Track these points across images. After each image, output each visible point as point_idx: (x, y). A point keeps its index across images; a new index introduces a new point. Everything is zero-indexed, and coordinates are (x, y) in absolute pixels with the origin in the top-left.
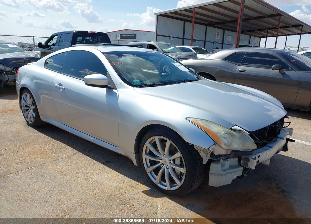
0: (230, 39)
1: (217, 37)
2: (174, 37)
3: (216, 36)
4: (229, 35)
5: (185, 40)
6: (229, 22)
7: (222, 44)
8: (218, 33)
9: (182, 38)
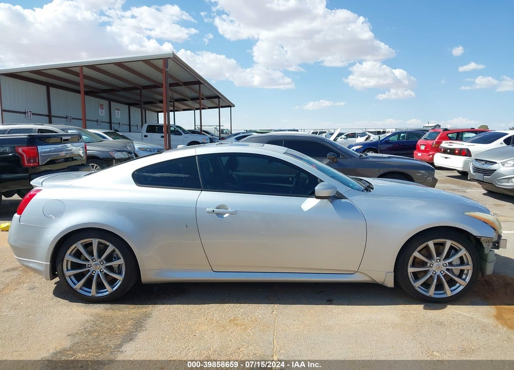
0: (120, 114)
1: (102, 113)
2: (33, 114)
3: (100, 111)
4: (117, 109)
5: (52, 118)
6: (124, 89)
7: (109, 124)
8: (102, 105)
9: (47, 114)
